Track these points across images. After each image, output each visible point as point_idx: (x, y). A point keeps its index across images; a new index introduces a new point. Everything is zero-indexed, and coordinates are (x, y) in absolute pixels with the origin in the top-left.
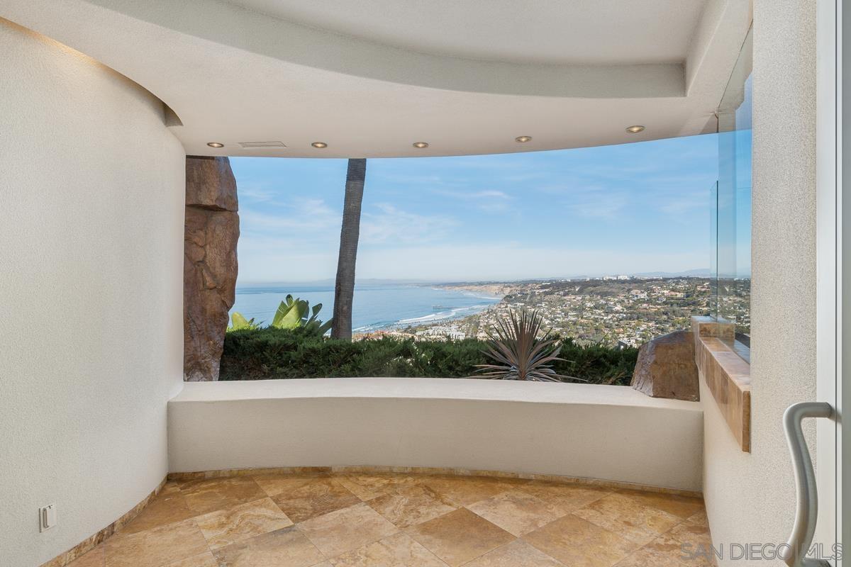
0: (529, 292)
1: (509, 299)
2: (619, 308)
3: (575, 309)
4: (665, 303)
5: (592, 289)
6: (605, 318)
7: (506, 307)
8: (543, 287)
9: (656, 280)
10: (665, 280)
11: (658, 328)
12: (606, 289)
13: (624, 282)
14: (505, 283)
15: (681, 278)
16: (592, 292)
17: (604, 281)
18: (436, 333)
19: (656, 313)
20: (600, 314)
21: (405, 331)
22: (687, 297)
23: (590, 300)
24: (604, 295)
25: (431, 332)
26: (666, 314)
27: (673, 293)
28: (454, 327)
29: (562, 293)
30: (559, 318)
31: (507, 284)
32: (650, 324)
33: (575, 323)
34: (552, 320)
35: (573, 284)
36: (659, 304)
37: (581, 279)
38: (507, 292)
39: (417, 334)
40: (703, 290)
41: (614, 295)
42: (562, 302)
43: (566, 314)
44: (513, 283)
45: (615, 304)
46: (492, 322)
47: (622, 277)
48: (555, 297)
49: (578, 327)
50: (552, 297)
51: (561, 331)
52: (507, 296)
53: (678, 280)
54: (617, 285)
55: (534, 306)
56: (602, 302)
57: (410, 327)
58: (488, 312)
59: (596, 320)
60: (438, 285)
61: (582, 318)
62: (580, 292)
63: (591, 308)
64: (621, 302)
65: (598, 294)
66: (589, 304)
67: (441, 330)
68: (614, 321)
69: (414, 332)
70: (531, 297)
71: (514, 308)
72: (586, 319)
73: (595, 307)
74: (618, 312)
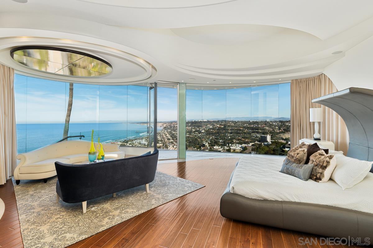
0: (173, 126)
2: (203, 131)
3: (189, 132)
4: (218, 129)
5: (195, 124)
6: (199, 135)
7: (164, 131)
9: (215, 121)
10: (218, 121)
11: (215, 138)
12: (199, 124)
13: (205, 122)
15: (223, 121)
16: (194, 126)
17: (199, 122)
18: (136, 142)
19: (215, 133)
20: (197, 134)
21: (124, 142)
22: (225, 127)
23: (194, 129)
24: (198, 127)
25: (134, 142)
26: (218, 133)
27: (220, 126)
28: (144, 140)
31: (165, 123)
35: (188, 123)
37: (191, 121)
38: (165, 125)
39: (129, 143)
40: (229, 125)
41: (201, 126)
44: (167, 122)
45: (202, 130)
47: (205, 120)
49: (190, 138)
52: (165, 127)
53: (222, 121)
54: (203, 123)
55: (174, 131)
56: (198, 129)
57: (126, 140)
59: (196, 136)
60: (138, 123)
61: (191, 135)
62: (190, 126)
63: (194, 131)
64: (204, 129)
65: (196, 126)
66: (193, 130)
67: (138, 141)
68: (202, 136)
69: (127, 142)
70: (173, 128)
71: (167, 132)
72: (192, 135)
73: (195, 131)
74: (203, 133)
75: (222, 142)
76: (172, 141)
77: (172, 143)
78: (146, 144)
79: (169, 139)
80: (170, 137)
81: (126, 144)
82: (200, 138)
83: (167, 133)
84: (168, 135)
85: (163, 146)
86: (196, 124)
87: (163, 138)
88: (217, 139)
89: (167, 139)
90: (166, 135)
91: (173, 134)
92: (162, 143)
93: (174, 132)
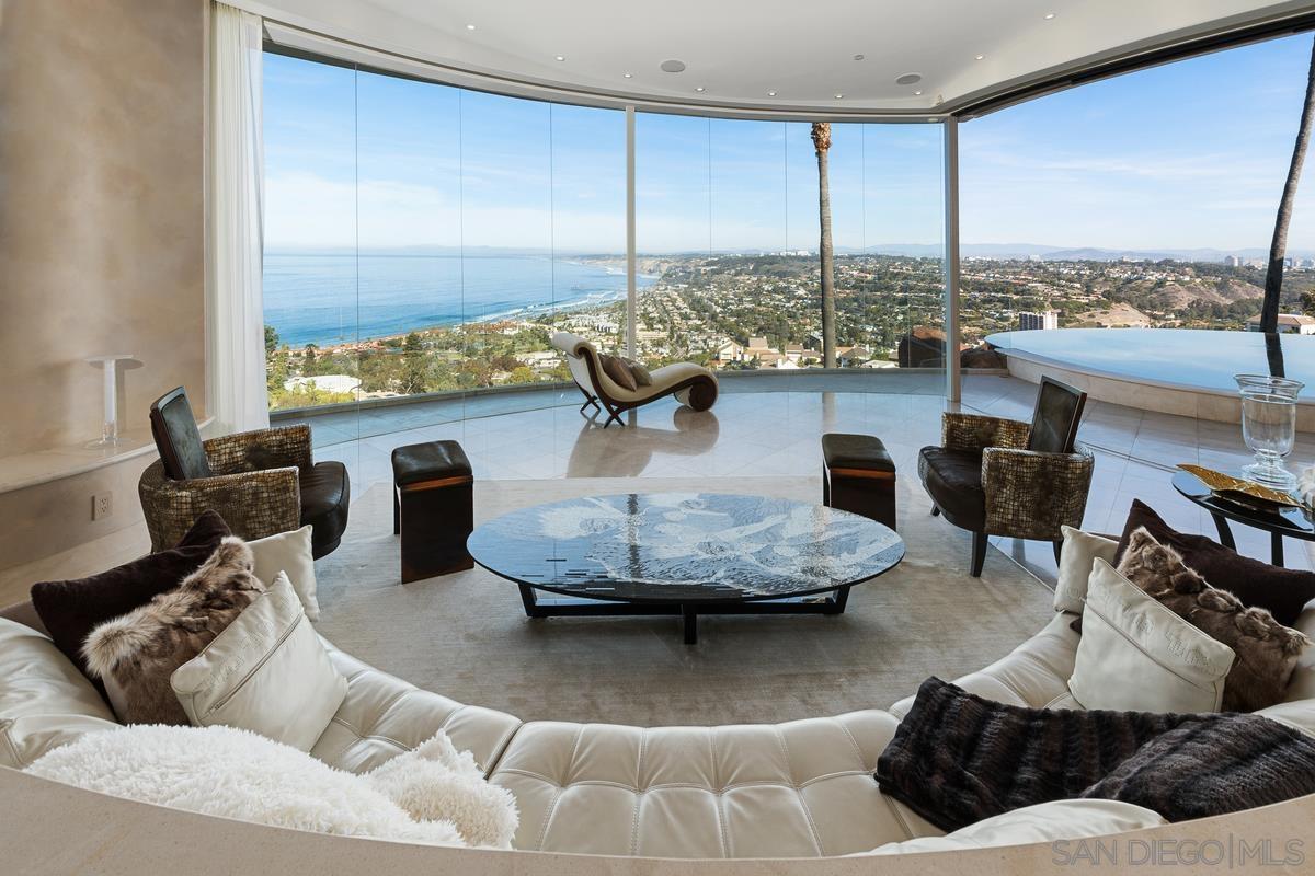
0: (692, 269)
1: (667, 276)
2: (801, 292)
3: (750, 294)
4: (854, 287)
5: (768, 267)
6: (787, 305)
7: (666, 289)
8: (708, 264)
9: (841, 257)
10: (851, 257)
11: (848, 318)
12: (784, 268)
13: (805, 259)
14: (661, 256)
15: (868, 255)
16: (768, 271)
17: (782, 257)
18: (580, 323)
19: (844, 299)
20: (780, 300)
21: (538, 321)
22: (879, 279)
23: (767, 282)
24: (782, 275)
25: (573, 322)
26: (855, 300)
27: (863, 274)
28: (602, 316)
29: (733, 271)
30: (732, 304)
31: (664, 258)
32: (840, 314)
33: (752, 311)
34: (724, 307)
35: (746, 260)
36: (848, 289)
37: (754, 253)
38: (665, 268)
39: (556, 325)
40: (896, 271)
41: (796, 276)
42: (735, 284)
43: (741, 300)
44: (672, 256)
45: (797, 288)
46: (650, 309)
47: (802, 253)
48: (724, 276)
49: (757, 316)
50: (720, 276)
51: (736, 321)
52: (666, 275)
53: (866, 257)
54: (798, 263)
55: (701, 288)
56: (782, 284)
57: (544, 316)
58: (644, 296)
59: (776, 307)
60: (574, 257)
61: (759, 305)
62: (755, 271)
63: (768, 291)
64: (804, 285)
65: (775, 274)
66: (766, 287)
67: (587, 319)
68: (798, 309)
69: (550, 322)
70: (696, 276)
71: (676, 291)
72: (764, 305)
73: (775, 291)
74: (800, 298)
75: (873, 333)
76: (699, 322)
77: (698, 329)
78: (613, 331)
79: (685, 317)
80: (688, 311)
81: (547, 327)
82: (792, 316)
83: (675, 295)
84: (680, 303)
85: (671, 337)
86: (771, 264)
87: (667, 312)
88: (855, 322)
89: (680, 314)
90: (673, 301)
91: (699, 301)
92: (665, 329)
93: (700, 293)
